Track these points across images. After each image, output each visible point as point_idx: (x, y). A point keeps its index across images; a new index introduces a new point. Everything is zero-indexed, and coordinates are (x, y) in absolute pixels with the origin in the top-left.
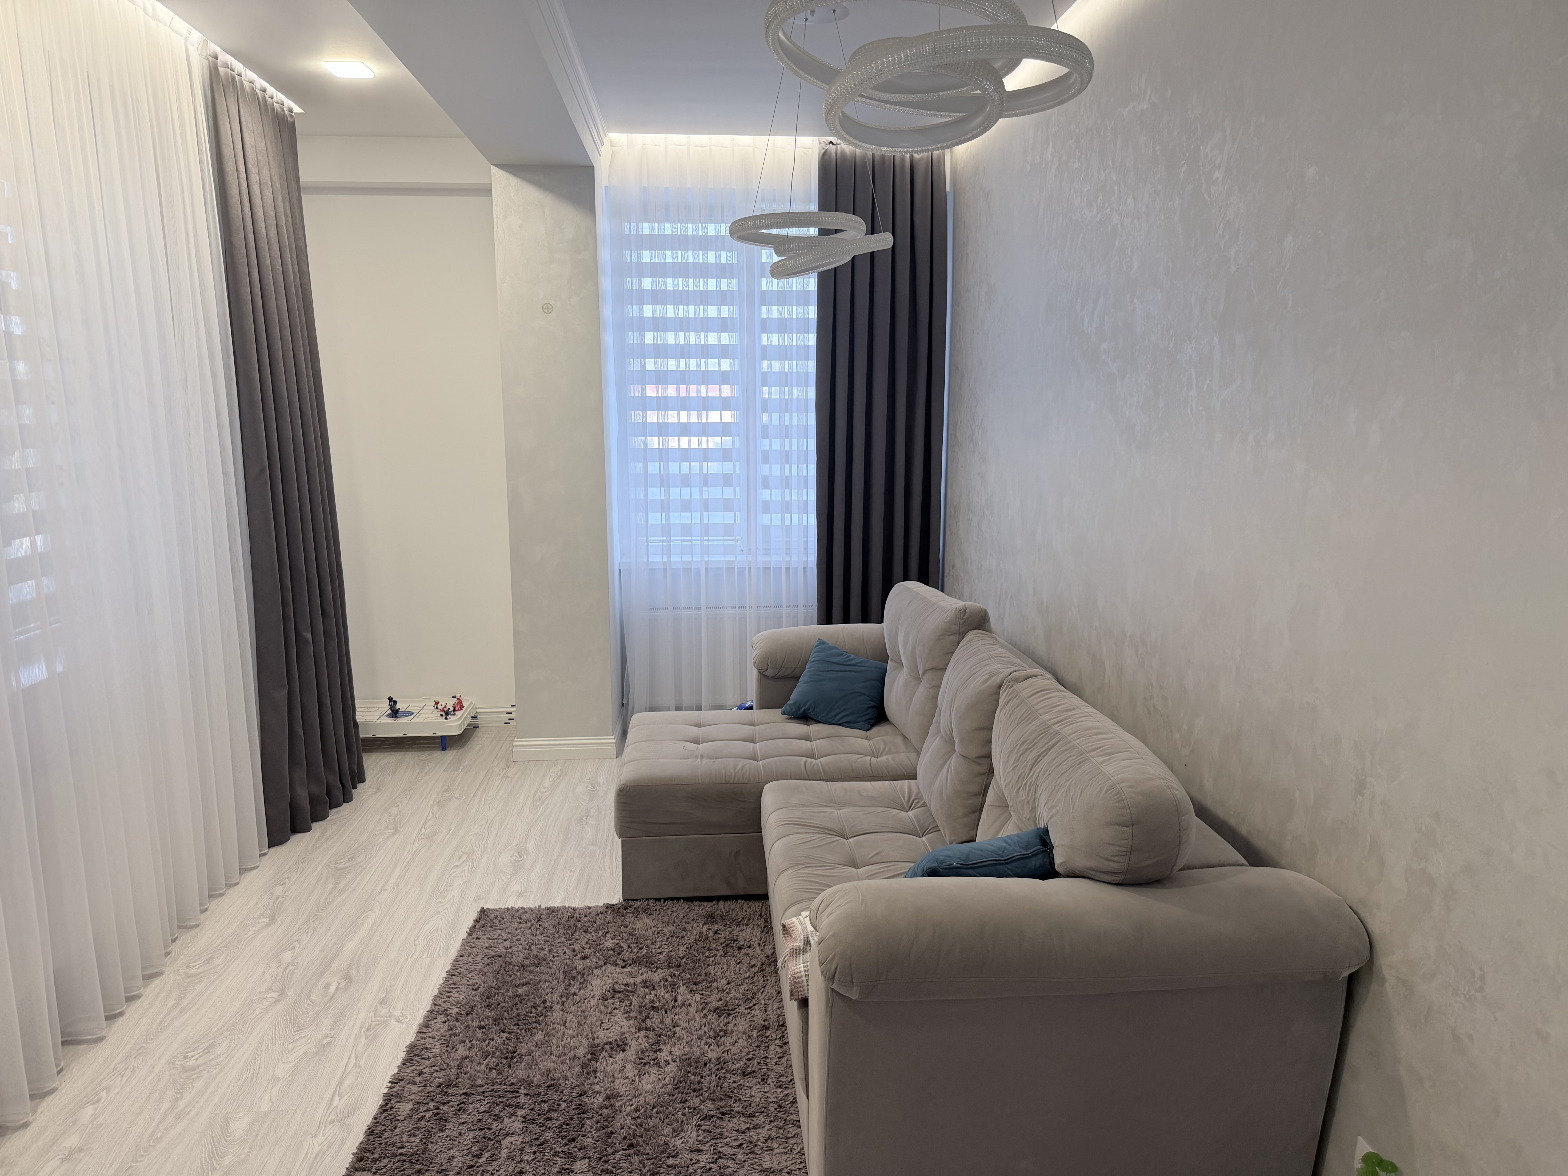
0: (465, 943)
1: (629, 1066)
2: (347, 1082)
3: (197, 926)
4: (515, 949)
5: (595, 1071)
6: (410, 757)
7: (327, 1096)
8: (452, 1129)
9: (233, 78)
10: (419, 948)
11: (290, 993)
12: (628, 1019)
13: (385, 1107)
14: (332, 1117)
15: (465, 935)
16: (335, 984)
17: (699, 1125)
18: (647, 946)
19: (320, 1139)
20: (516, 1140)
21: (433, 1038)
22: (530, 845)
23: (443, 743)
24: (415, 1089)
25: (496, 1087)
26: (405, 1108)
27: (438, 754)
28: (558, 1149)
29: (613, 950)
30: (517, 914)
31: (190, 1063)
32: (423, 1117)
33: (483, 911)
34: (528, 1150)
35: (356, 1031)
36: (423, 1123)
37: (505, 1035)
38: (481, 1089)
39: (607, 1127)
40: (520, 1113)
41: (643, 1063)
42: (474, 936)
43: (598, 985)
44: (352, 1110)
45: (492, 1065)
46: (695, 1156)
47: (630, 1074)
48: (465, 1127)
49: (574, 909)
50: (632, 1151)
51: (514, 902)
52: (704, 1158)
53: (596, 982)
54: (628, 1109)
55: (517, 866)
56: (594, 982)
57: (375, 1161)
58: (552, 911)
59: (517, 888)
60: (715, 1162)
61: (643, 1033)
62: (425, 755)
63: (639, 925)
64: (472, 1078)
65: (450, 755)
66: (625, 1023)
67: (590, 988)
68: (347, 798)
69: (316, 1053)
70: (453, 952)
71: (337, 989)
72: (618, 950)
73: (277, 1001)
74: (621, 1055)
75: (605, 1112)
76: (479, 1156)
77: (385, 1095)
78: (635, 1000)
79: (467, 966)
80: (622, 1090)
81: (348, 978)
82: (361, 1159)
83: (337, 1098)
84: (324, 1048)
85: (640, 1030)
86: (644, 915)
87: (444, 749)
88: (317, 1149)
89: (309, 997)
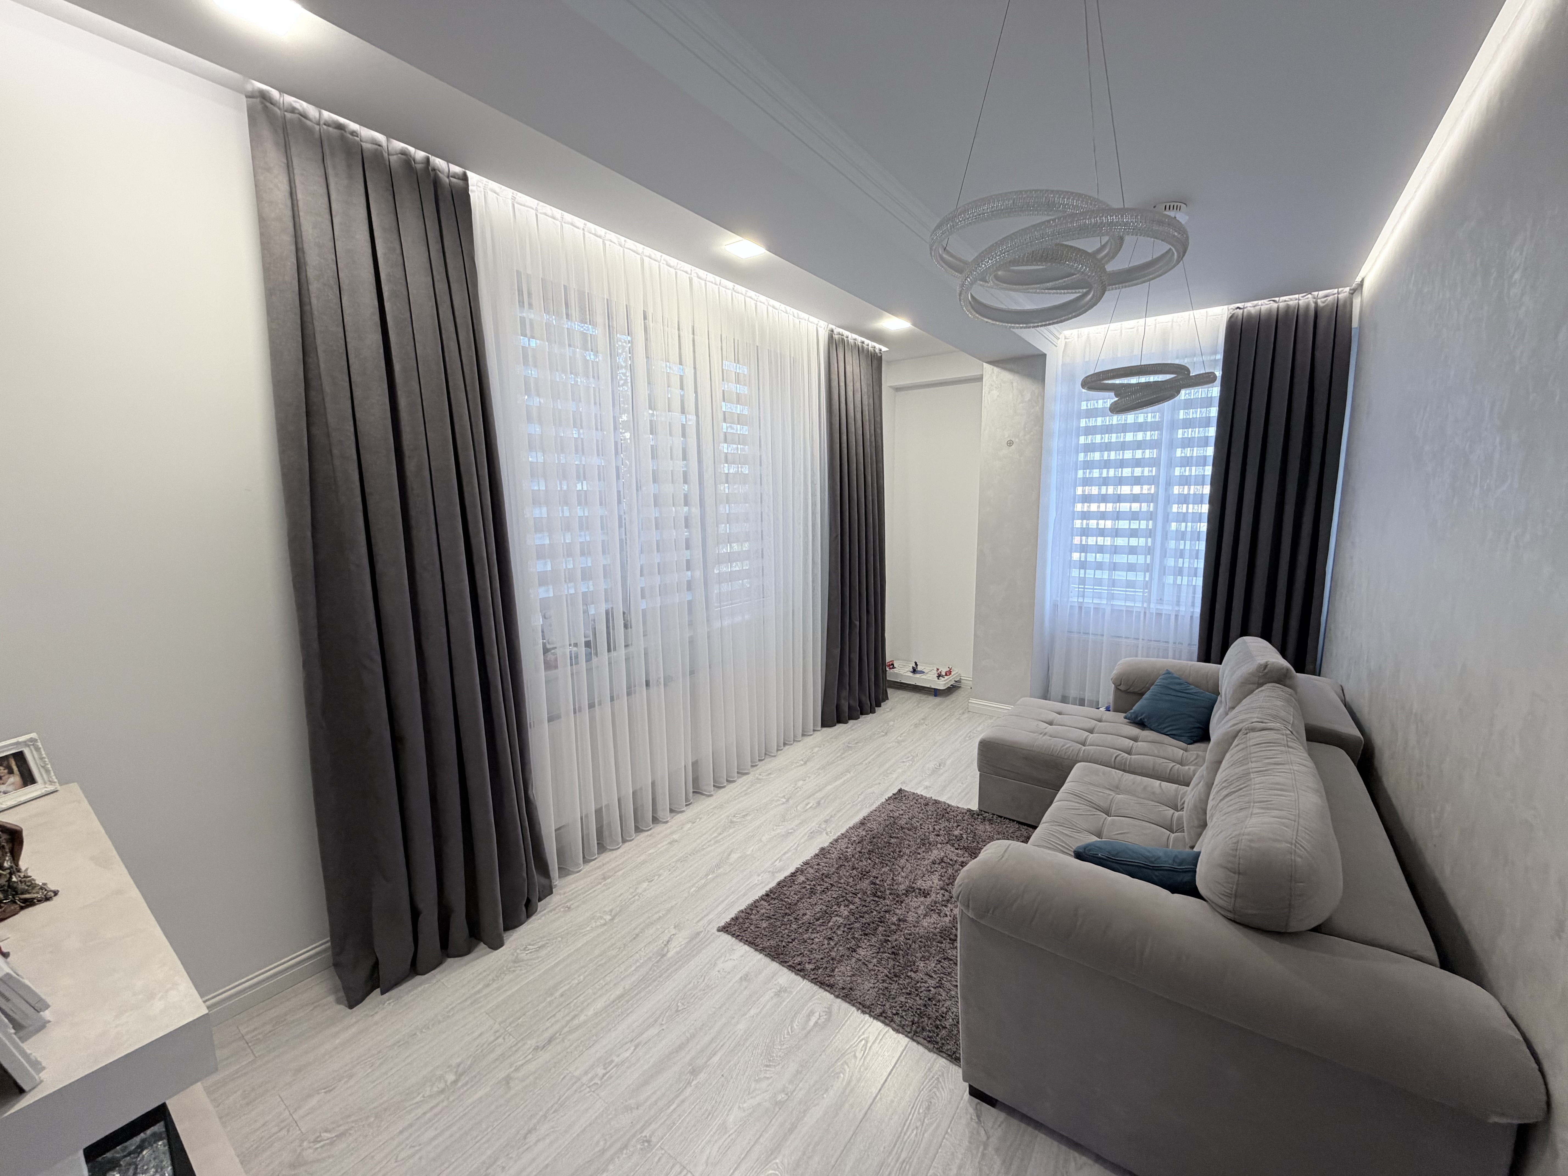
0: (882, 804)
1: (922, 907)
2: (787, 855)
3: (775, 756)
4: (904, 816)
5: (902, 902)
6: (916, 697)
7: (775, 858)
8: (814, 900)
9: (843, 339)
10: (860, 799)
11: (791, 802)
12: (940, 880)
13: (793, 875)
14: (771, 869)
15: (884, 800)
16: (811, 804)
17: (940, 961)
18: (978, 842)
19: (760, 878)
20: (840, 920)
21: (836, 848)
22: (948, 762)
23: (936, 693)
24: (811, 871)
25: (848, 887)
26: (802, 878)
27: (931, 698)
28: (856, 936)
29: (956, 837)
30: (917, 797)
31: (735, 819)
32: (805, 887)
33: (900, 790)
34: (842, 929)
35: (806, 831)
36: (804, 890)
37: (869, 861)
38: (840, 885)
39: (889, 936)
40: (851, 907)
41: (932, 909)
42: (888, 802)
43: (935, 854)
44: (781, 870)
45: (853, 875)
46: (926, 978)
47: (920, 912)
48: (821, 901)
49: (949, 805)
50: (893, 956)
51: (920, 791)
52: (932, 982)
53: (935, 852)
54: (906, 931)
55: (935, 771)
56: (934, 851)
57: (772, 898)
58: (936, 802)
59: (927, 784)
60: (935, 988)
61: (942, 891)
62: (923, 697)
63: (981, 827)
64: (840, 878)
65: (938, 700)
66: (936, 881)
67: (930, 853)
68: (872, 711)
69: (783, 836)
70: (874, 807)
71: (811, 807)
72: (960, 838)
73: (783, 803)
74: (922, 899)
75: (893, 927)
76: (818, 920)
77: (797, 868)
78: (950, 871)
79: (874, 817)
80: (910, 919)
81: (819, 803)
82: (767, 895)
83: (778, 861)
84: (788, 834)
85: (942, 889)
86: (987, 823)
87: (936, 695)
88: (756, 882)
89: (796, 807)
